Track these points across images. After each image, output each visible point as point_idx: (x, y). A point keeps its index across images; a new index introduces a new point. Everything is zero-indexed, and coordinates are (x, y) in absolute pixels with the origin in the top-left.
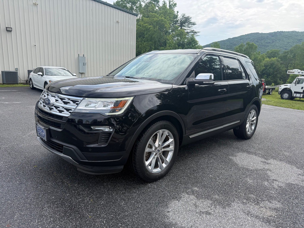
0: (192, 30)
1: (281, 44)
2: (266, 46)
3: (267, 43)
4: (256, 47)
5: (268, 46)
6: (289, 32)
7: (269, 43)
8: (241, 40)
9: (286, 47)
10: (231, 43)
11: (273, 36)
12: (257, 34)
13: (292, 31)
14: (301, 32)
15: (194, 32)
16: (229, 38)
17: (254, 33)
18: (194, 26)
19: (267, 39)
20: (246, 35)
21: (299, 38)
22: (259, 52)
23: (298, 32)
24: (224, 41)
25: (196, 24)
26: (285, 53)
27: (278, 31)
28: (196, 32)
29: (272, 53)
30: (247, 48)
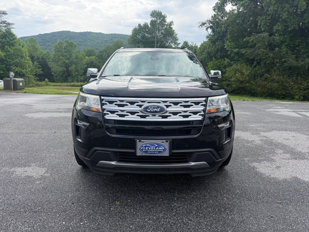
0: (3, 20)
1: (92, 44)
2: (80, 45)
3: (79, 42)
4: (75, 46)
5: (81, 45)
6: (96, 33)
7: (82, 42)
8: (53, 36)
9: (96, 47)
10: (43, 40)
11: (84, 36)
12: (68, 32)
13: (99, 33)
14: (106, 34)
15: (6, 24)
16: (40, 34)
17: (65, 31)
18: (5, 16)
19: (79, 38)
20: (57, 32)
21: (106, 39)
22: (79, 51)
23: (104, 34)
24: (34, 36)
25: (7, 14)
26: (101, 52)
27: (87, 32)
28: (9, 24)
29: (88, 52)
30: (67, 46)
